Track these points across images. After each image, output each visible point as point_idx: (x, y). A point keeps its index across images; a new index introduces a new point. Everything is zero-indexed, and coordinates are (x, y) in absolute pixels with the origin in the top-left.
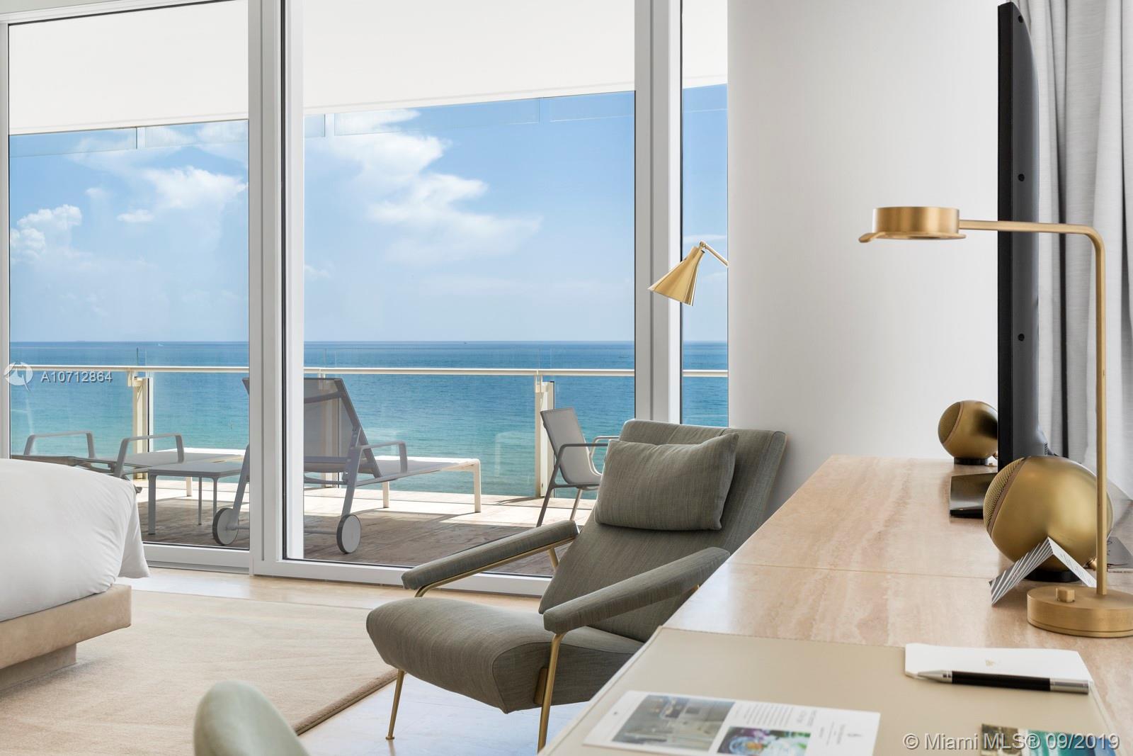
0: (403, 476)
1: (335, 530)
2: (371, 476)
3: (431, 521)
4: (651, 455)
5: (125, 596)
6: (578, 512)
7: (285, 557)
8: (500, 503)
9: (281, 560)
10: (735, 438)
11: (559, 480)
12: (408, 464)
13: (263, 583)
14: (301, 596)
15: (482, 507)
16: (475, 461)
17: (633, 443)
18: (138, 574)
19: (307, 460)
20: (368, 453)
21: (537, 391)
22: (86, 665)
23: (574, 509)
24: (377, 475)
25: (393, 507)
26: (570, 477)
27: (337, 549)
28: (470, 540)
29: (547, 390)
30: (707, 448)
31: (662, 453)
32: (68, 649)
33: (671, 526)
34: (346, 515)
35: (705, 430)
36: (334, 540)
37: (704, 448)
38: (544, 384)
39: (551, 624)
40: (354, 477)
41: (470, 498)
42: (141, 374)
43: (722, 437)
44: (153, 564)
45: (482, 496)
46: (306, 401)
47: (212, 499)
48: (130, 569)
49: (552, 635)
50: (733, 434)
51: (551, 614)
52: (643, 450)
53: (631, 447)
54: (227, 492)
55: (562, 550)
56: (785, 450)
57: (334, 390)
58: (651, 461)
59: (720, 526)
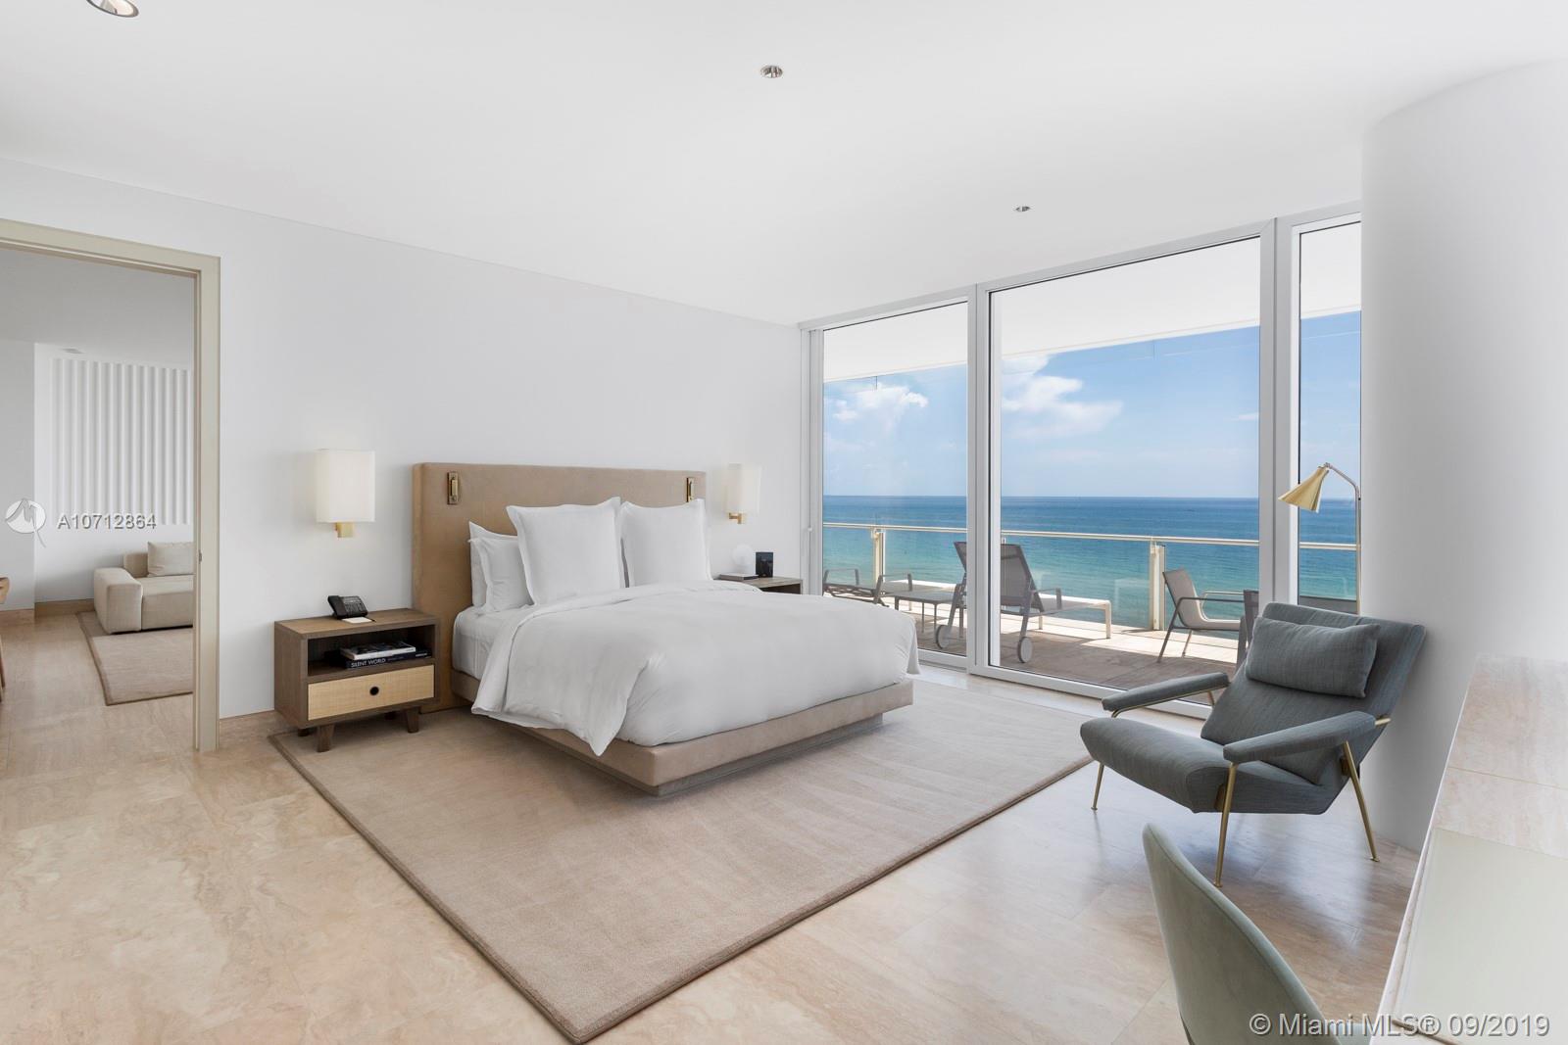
0: (1060, 610)
1: (1016, 646)
2: (1038, 611)
3: (1074, 643)
4: (1295, 633)
5: (910, 686)
6: (1189, 645)
7: (989, 664)
8: (1124, 632)
9: (987, 666)
10: (1378, 628)
11: (1177, 622)
12: (1063, 604)
13: (977, 680)
14: (1000, 691)
15: (1112, 635)
16: (1108, 602)
17: (1278, 622)
18: (917, 672)
19: (1002, 597)
20: (1036, 595)
21: (1152, 552)
22: (889, 725)
23: (1187, 642)
24: (1042, 610)
25: (1046, 629)
26: (1186, 620)
27: (1016, 658)
28: (1109, 661)
29: (1160, 552)
30: (1349, 634)
31: (1305, 632)
32: (879, 715)
33: (1317, 690)
34: (1023, 638)
35: (1342, 616)
36: (1015, 652)
37: (1346, 633)
38: (1157, 547)
39: (1228, 755)
40: (1028, 610)
41: (1104, 625)
42: (879, 530)
43: (1358, 626)
44: (922, 662)
45: (1112, 626)
46: (1002, 558)
47: (933, 614)
48: (912, 670)
49: (1230, 764)
50: (1376, 624)
51: (1231, 749)
52: (1287, 628)
53: (1276, 624)
54: (944, 610)
55: (1218, 694)
56: (1424, 642)
57: (1015, 552)
58: (1296, 637)
59: (1364, 695)
